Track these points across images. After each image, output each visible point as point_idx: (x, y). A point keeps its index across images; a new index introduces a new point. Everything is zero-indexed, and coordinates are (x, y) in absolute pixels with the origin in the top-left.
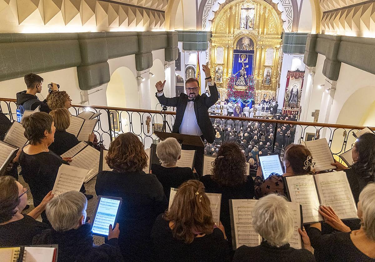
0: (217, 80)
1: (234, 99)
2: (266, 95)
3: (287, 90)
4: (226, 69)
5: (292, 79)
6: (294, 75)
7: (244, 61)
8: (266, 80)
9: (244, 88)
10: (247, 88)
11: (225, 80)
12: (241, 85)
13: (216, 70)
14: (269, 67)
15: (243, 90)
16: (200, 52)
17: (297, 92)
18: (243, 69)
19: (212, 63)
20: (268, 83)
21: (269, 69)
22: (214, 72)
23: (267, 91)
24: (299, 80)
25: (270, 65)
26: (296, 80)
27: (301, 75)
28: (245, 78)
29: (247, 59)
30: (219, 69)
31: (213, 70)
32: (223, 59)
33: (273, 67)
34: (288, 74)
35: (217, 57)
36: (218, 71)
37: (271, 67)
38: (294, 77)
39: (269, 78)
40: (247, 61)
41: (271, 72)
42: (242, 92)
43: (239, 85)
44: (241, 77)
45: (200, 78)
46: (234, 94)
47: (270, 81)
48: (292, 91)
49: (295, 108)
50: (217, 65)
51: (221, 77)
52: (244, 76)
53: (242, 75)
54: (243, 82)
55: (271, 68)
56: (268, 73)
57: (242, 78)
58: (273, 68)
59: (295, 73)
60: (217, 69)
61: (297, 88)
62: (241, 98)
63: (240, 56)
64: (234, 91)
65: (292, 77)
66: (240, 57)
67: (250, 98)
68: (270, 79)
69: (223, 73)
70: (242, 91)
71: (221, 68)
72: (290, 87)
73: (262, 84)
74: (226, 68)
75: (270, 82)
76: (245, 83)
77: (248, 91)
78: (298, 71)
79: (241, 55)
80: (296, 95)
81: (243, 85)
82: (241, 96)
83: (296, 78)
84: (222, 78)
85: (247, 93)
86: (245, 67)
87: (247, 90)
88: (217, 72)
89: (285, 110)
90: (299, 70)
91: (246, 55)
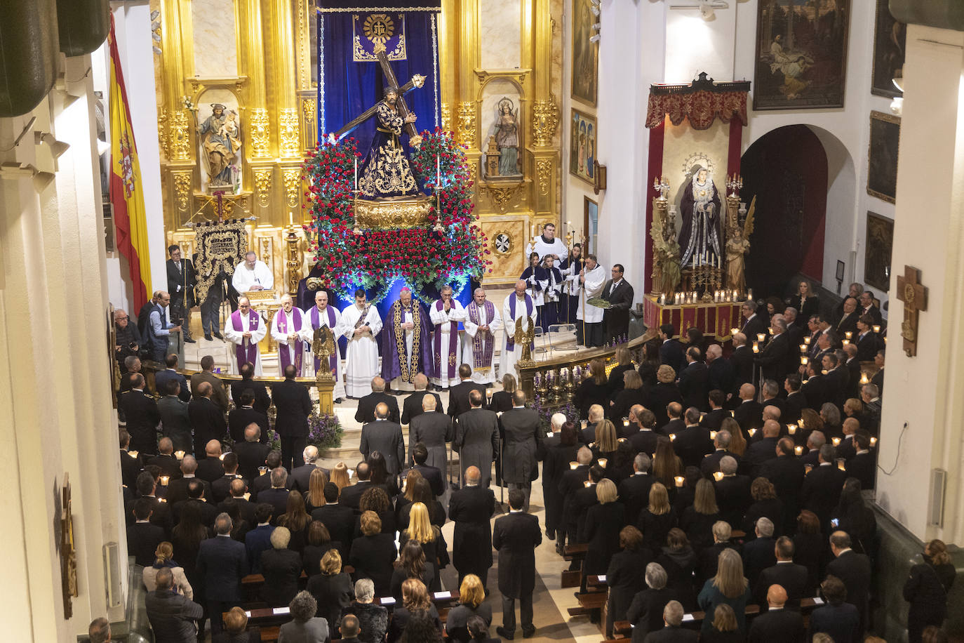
0: (214, 176)
1: (365, 281)
2: (505, 237)
3: (658, 194)
4: (264, 111)
5: (678, 134)
6: (688, 108)
7: (388, 52)
8: (496, 152)
9: (415, 209)
10: (429, 206)
11: (262, 174)
12: (392, 194)
13: (202, 120)
14: (504, 78)
15: (411, 221)
16: (121, 9)
17: (716, 200)
18: (392, 96)
19: (175, 78)
20: (513, 169)
21: (509, 92)
22: (188, 130)
23: (509, 216)
24: (714, 136)
25: (509, 67)
26: (696, 138)
27: (722, 104)
28: (408, 151)
29: (402, 38)
30: (218, 112)
31: (183, 119)
32: (234, 53)
33: (528, 77)
34: (652, 108)
35: (197, 41)
36: (215, 123)
37: (517, 78)
38: (685, 122)
39: (512, 140)
40: (401, 54)
41: (519, 106)
42: (409, 234)
43: (378, 193)
44: (384, 144)
45: (137, 173)
46: (364, 253)
47: (522, 162)
48: (687, 197)
49: (717, 294)
50: (201, 87)
51: (234, 160)
52: (403, 141)
53: (388, 136)
54: (403, 174)
55: (515, 84)
56: (507, 117)
57: (393, 155)
58: (527, 85)
59: (688, 99)
60: (205, 111)
61: (710, 180)
62: (406, 272)
63: (360, 24)
64: (356, 231)
65: (676, 122)
66: (361, 33)
67: (460, 267)
68: (521, 150)
69: (242, 134)
70: (405, 226)
71: (231, 103)
72: (674, 179)
73: (481, 182)
74: (263, 100)
75: (520, 162)
76: (411, 180)
77: (438, 227)
78: (703, 84)
79: (364, 16)
80: (711, 221)
81: (404, 190)
82: (406, 261)
83: (697, 125)
84: (239, 165)
85: (437, 235)
86: (406, 87)
87: (430, 218)
88: (209, 130)
89: (666, 312)
90: (708, 78)
91: (394, 16)
